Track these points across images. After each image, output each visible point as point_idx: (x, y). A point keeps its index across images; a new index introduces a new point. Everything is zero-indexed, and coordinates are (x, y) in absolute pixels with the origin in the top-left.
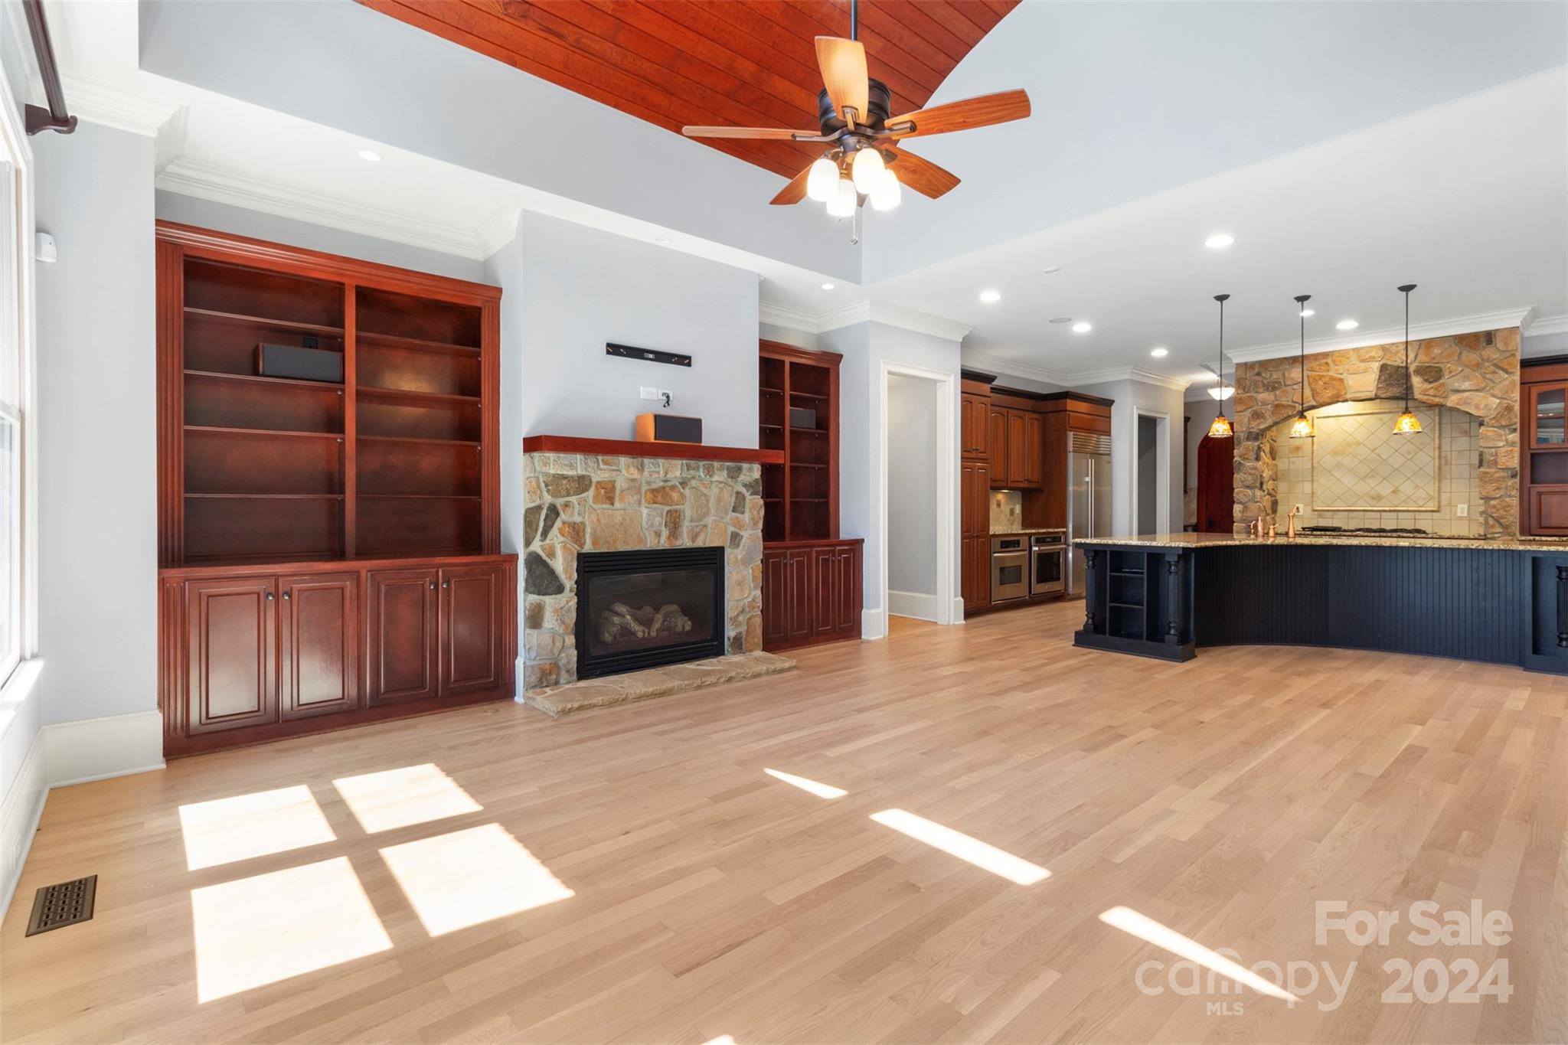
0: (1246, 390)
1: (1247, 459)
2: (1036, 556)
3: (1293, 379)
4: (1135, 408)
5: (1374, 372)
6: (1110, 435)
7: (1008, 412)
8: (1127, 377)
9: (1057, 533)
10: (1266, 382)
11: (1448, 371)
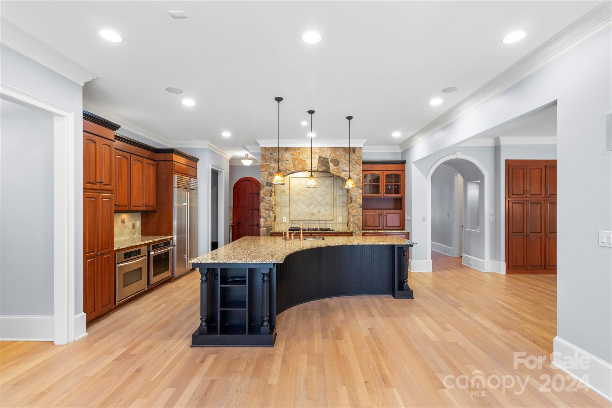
0: (266, 161)
1: (267, 195)
2: (152, 258)
3: (286, 158)
4: (210, 164)
5: (316, 159)
6: (197, 179)
7: (130, 156)
8: (206, 147)
9: (167, 240)
10: (274, 158)
11: (341, 162)
